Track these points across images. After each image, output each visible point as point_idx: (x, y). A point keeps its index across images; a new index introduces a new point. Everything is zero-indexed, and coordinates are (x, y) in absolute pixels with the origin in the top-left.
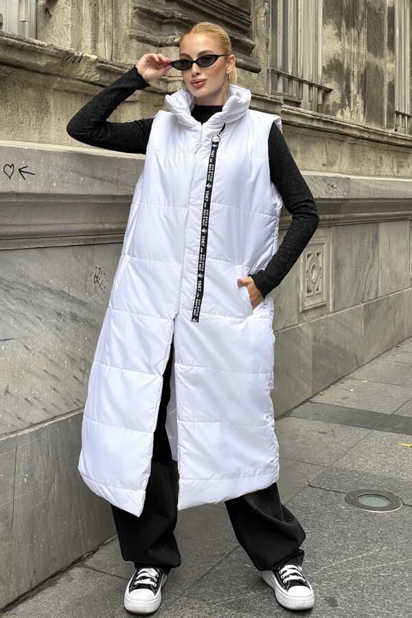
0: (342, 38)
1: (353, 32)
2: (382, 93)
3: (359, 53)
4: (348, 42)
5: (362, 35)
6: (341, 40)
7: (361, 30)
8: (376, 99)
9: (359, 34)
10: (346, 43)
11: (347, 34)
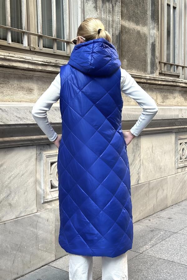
0: (98, 10)
1: (107, 5)
2: (145, 50)
3: (113, 21)
4: (104, 12)
5: (117, 8)
6: (97, 11)
7: (116, 4)
8: (137, 54)
9: (113, 7)
10: (103, 13)
11: (102, 7)
